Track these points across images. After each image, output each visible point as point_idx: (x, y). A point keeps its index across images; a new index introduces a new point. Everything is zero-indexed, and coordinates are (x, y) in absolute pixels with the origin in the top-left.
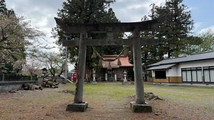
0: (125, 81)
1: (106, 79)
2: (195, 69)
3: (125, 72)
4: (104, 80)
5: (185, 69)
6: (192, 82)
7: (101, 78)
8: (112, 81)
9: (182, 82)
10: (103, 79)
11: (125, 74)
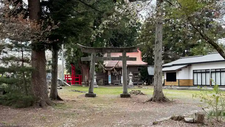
0: (131, 84)
1: (110, 82)
2: (205, 71)
3: (131, 74)
4: (106, 84)
5: (196, 71)
6: (202, 85)
7: (102, 81)
8: (117, 85)
9: (194, 85)
10: (105, 82)
11: (131, 76)
